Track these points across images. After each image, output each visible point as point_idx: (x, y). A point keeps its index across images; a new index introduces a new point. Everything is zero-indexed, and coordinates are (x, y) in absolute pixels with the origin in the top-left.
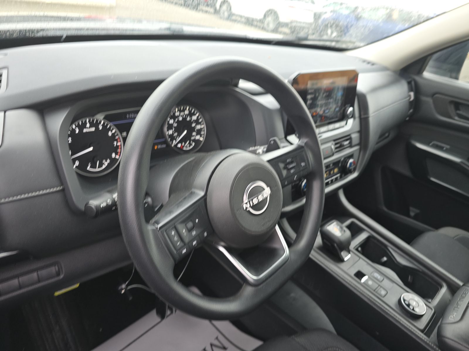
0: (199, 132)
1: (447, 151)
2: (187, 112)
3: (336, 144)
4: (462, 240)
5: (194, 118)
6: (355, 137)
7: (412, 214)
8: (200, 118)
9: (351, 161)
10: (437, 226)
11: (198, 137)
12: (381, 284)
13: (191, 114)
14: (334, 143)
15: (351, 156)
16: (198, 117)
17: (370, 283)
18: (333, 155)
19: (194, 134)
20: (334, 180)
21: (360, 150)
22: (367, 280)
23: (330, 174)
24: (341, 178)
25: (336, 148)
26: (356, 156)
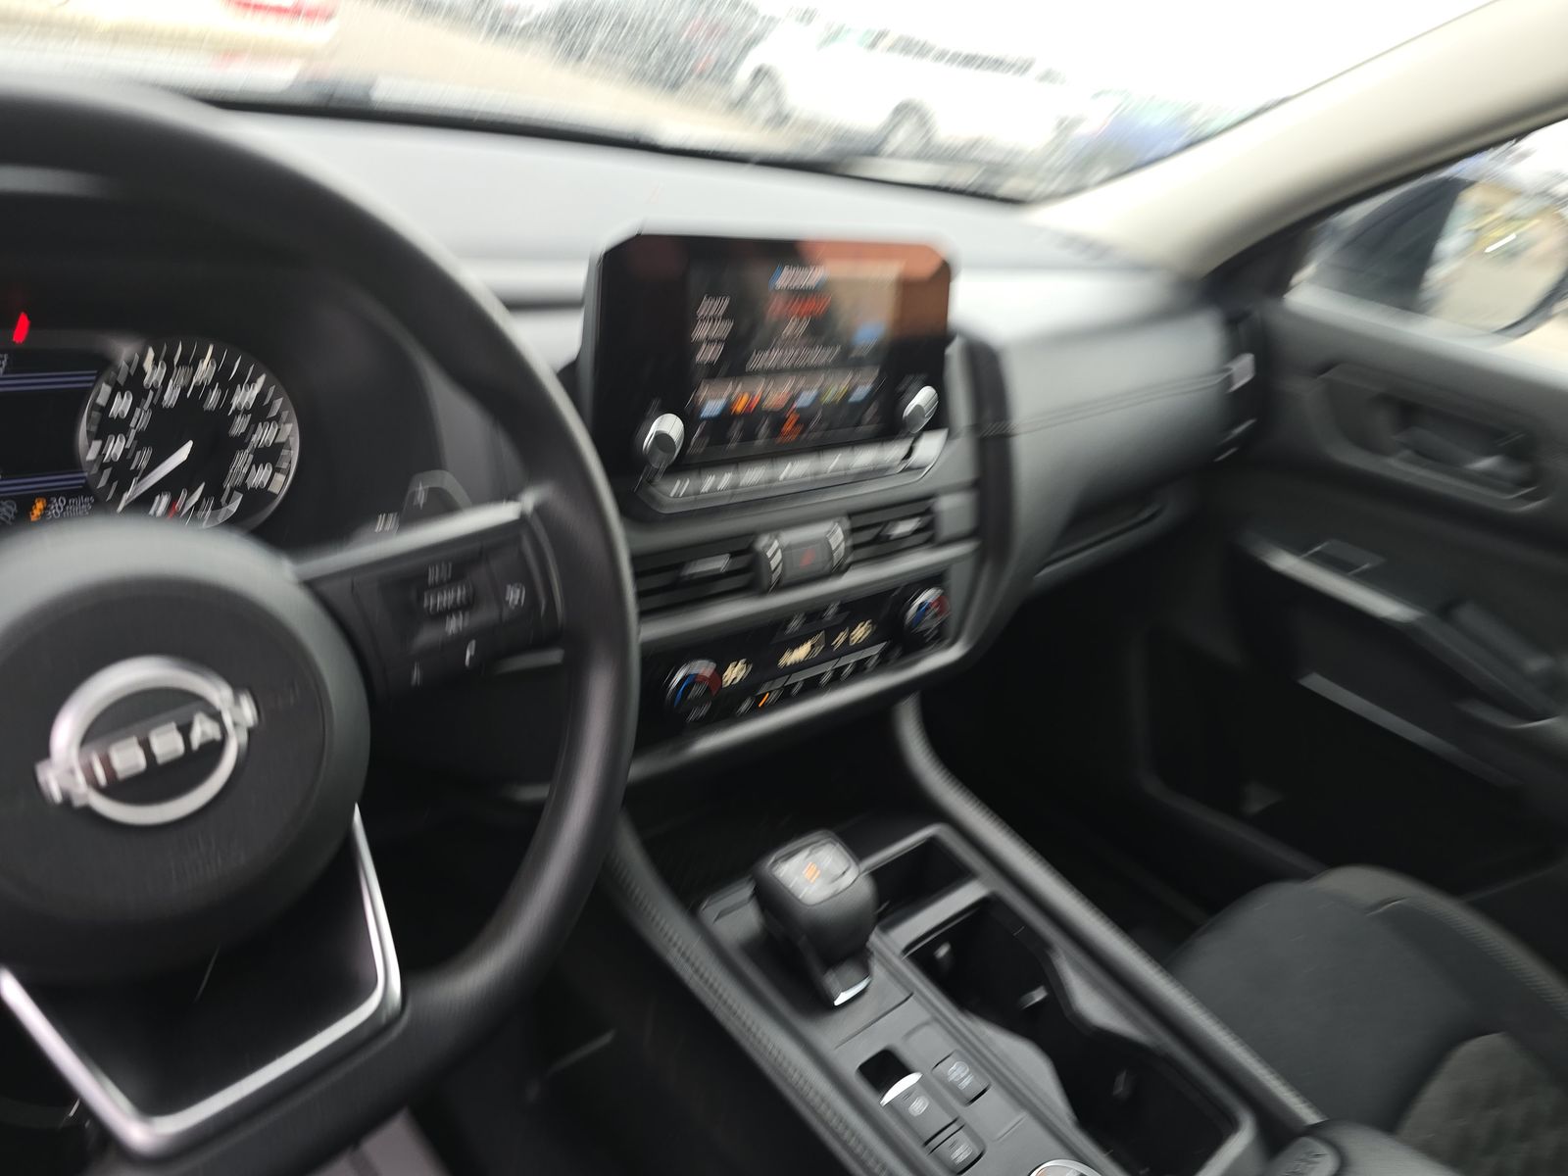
0: (269, 455)
1: (1368, 579)
2: (205, 369)
3: (854, 531)
4: (1403, 922)
5: (245, 397)
6: (954, 509)
7: (1255, 805)
8: (275, 397)
9: (928, 596)
10: (1334, 858)
11: (260, 476)
12: (968, 1113)
13: (226, 382)
14: (847, 524)
15: (934, 578)
16: (261, 396)
17: (918, 1106)
18: (839, 570)
19: (242, 460)
20: (848, 670)
21: (980, 557)
22: (908, 1094)
23: (828, 646)
24: (884, 663)
25: (855, 547)
26: (958, 581)
